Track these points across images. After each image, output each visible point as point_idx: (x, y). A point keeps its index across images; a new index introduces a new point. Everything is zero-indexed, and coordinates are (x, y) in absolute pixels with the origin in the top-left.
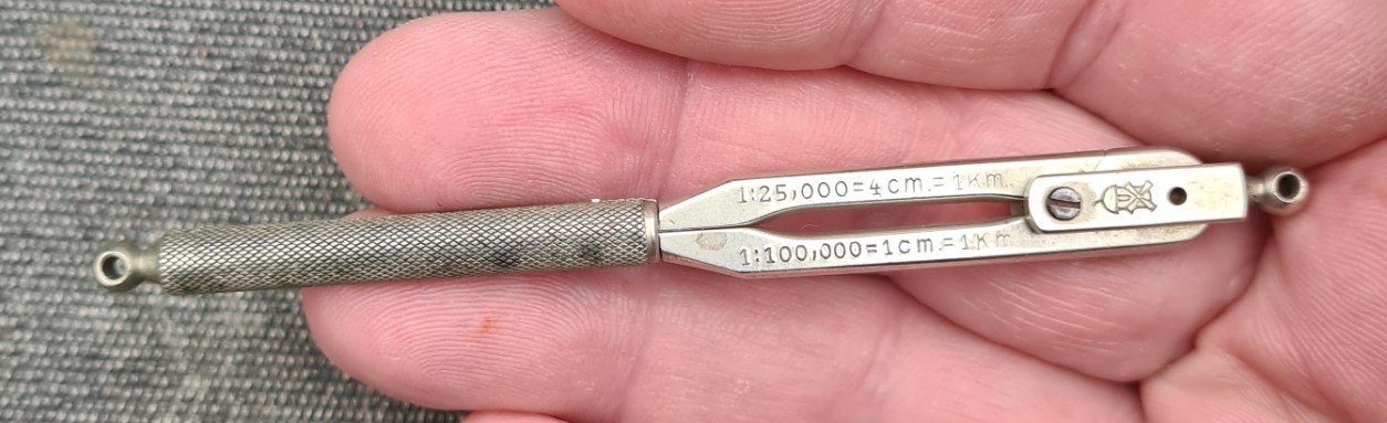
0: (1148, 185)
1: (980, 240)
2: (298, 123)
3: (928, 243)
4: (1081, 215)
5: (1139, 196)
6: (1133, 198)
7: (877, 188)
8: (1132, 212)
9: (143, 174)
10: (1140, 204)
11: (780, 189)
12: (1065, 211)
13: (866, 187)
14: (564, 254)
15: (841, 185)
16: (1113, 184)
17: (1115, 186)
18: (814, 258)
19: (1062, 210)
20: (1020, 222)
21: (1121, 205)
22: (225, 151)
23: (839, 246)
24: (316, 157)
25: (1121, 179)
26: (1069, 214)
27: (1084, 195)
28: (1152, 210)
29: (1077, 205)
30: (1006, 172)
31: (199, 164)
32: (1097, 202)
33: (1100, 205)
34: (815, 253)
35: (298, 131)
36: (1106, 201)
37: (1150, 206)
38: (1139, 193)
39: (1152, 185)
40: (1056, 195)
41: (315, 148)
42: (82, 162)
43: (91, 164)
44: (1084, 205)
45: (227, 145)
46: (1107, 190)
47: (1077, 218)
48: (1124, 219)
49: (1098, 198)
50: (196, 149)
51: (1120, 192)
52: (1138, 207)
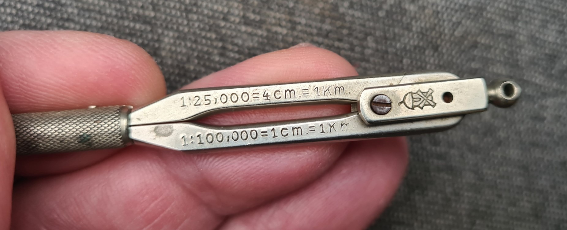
0: (430, 91)
1: (331, 127)
2: (142, 7)
3: (299, 129)
4: (392, 110)
5: (425, 98)
6: (422, 99)
7: (267, 96)
8: (422, 108)
9: (49, 21)
10: (427, 103)
11: (207, 98)
12: (382, 109)
13: (261, 96)
14: (68, 141)
15: (246, 94)
16: (411, 91)
17: (412, 92)
18: (228, 141)
19: (380, 109)
20: (355, 116)
21: (415, 104)
22: (98, 16)
23: (244, 132)
24: (149, 28)
25: (415, 88)
26: (384, 111)
27: (392, 98)
28: (433, 106)
29: (389, 105)
30: (347, 85)
31: (82, 21)
32: (401, 102)
33: (403, 104)
34: (228, 137)
35: (141, 11)
36: (406, 102)
37: (432, 104)
38: (425, 96)
39: (433, 91)
40: (376, 99)
41: (149, 23)
42: (15, 7)
43: (20, 10)
44: (393, 105)
45: (99, 12)
46: (406, 95)
47: (389, 113)
48: (417, 112)
49: (402, 100)
50: (82, 12)
51: (414, 96)
52: (425, 105)
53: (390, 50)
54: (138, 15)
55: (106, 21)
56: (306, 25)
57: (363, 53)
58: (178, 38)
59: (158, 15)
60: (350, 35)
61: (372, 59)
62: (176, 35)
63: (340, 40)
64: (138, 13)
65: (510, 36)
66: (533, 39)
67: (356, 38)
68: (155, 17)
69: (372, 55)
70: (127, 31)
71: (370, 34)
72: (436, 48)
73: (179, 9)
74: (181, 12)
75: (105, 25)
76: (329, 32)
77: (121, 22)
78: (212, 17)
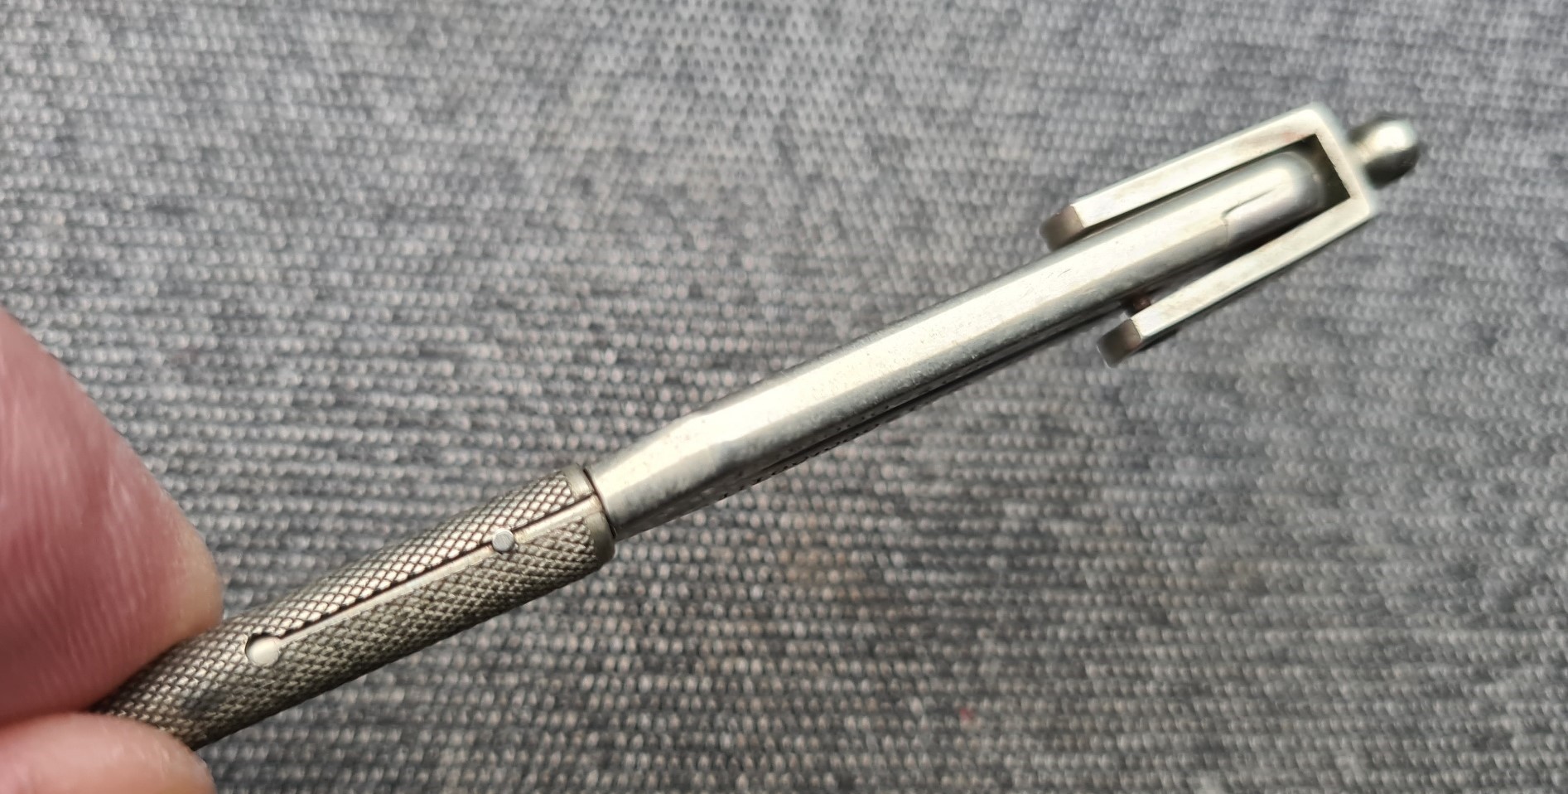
53: (1043, 651)
54: (362, 707)
55: (279, 740)
56: (808, 636)
57: (974, 676)
58: (477, 744)
59: (415, 694)
60: (930, 635)
61: (1004, 686)
62: (471, 737)
63: (907, 656)
64: (359, 701)
65: (1338, 541)
66: (1400, 536)
67: (947, 640)
68: (407, 704)
69: (1001, 675)
70: (339, 754)
71: (981, 622)
72: (1160, 620)
73: (466, 668)
74: (473, 674)
75: (279, 751)
76: (871, 642)
77: (319, 735)
78: (557, 670)
